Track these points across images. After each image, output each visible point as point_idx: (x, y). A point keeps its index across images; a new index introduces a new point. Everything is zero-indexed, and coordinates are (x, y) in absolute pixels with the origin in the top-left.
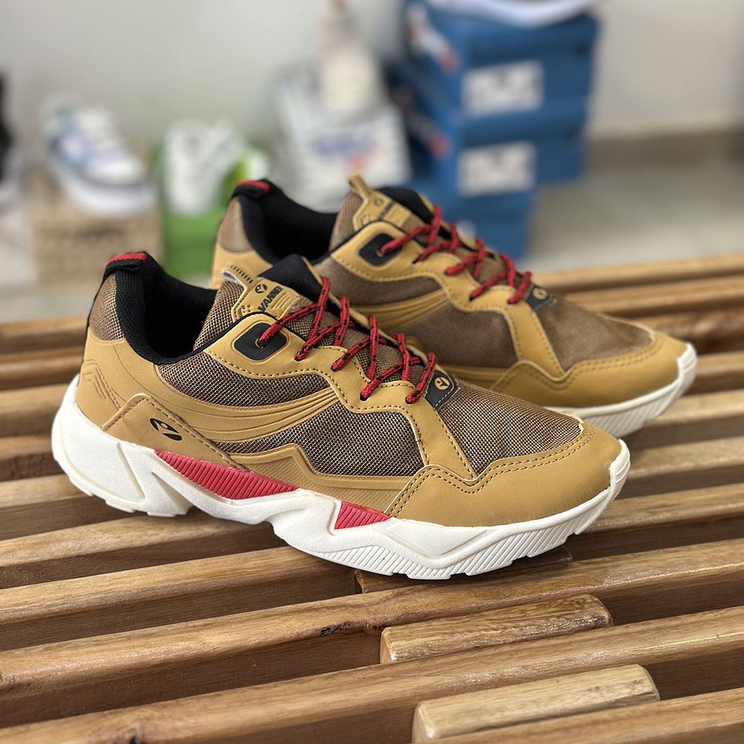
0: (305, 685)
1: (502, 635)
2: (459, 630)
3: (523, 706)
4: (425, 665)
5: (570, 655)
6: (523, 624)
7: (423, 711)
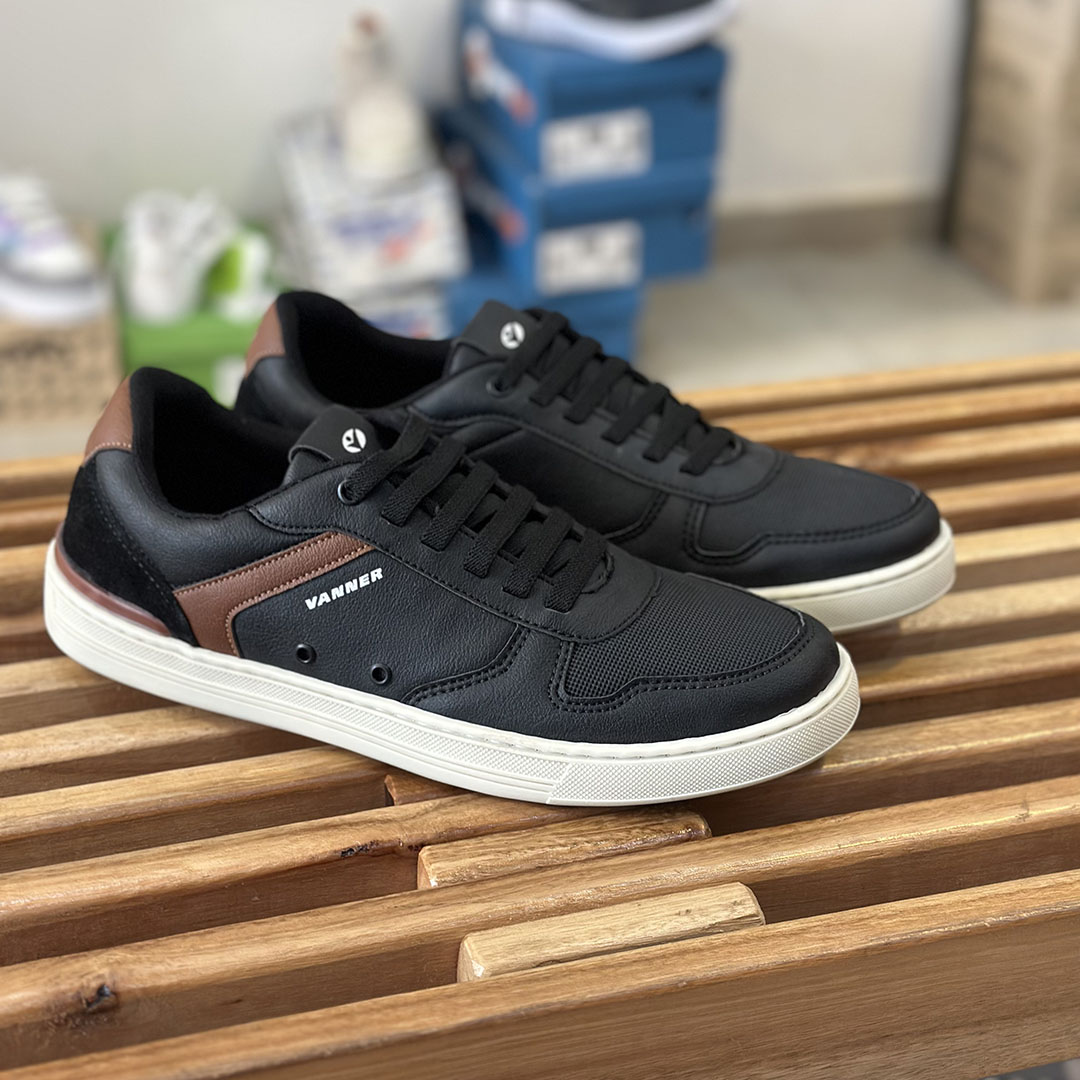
0: (320, 918)
1: (571, 852)
2: (517, 847)
3: (595, 934)
4: (474, 889)
5: (655, 874)
6: (598, 837)
7: (469, 945)
